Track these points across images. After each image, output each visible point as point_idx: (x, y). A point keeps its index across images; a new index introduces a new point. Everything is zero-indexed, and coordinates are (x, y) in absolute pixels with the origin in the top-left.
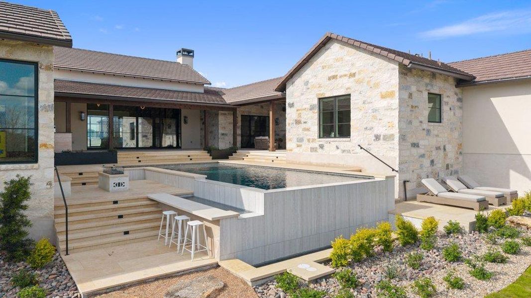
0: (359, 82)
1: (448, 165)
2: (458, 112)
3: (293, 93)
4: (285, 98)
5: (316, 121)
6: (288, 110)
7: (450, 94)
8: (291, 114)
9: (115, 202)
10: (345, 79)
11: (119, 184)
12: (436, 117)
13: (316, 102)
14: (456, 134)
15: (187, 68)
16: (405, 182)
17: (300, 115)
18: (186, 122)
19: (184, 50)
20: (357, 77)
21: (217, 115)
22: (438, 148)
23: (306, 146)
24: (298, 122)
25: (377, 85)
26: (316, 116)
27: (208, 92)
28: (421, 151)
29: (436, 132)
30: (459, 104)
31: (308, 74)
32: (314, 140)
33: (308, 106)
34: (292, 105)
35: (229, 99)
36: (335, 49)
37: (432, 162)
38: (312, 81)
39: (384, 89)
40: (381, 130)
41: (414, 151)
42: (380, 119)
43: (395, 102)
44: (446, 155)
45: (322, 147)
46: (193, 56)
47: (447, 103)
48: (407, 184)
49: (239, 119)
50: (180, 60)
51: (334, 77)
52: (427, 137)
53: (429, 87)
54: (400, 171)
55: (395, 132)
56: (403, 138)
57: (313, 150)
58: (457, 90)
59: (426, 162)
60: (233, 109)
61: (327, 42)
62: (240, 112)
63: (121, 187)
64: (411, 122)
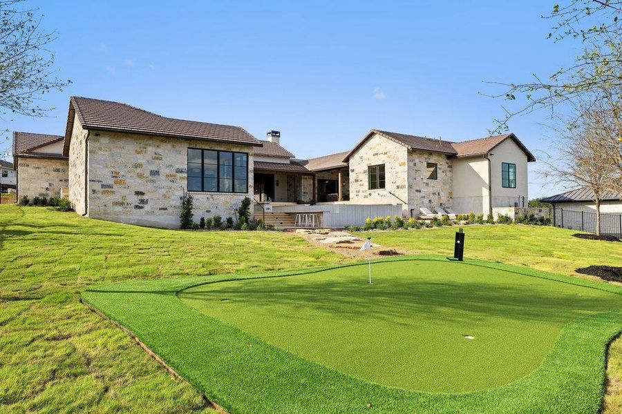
0: (389, 157)
1: (441, 204)
2: (449, 174)
3: (353, 163)
4: (348, 167)
5: (367, 180)
6: (351, 173)
7: (442, 164)
8: (352, 176)
10: (382, 156)
12: (434, 176)
13: (367, 168)
14: (447, 187)
15: (275, 145)
16: (412, 210)
17: (357, 177)
18: (277, 185)
19: (273, 132)
20: (388, 154)
21: (301, 179)
22: (434, 194)
23: (361, 194)
24: (357, 181)
25: (397, 159)
26: (367, 176)
27: (293, 163)
28: (422, 194)
29: (432, 185)
30: (449, 169)
31: (361, 152)
32: (366, 191)
33: (362, 171)
34: (353, 171)
35: (309, 167)
36: (376, 138)
37: (430, 201)
38: (365, 157)
39: (401, 161)
40: (399, 183)
41: (418, 194)
42: (399, 177)
43: (406, 168)
44: (440, 198)
45: (370, 194)
46: (279, 136)
47: (440, 169)
48: (414, 212)
49: (316, 182)
50: (270, 139)
51: (377, 154)
52: (426, 187)
53: (427, 160)
54: (409, 205)
55: (406, 183)
56: (410, 187)
57: (365, 197)
58: (448, 161)
59: (426, 201)
60: (312, 174)
61: (372, 135)
62: (318, 176)
64: (415, 179)
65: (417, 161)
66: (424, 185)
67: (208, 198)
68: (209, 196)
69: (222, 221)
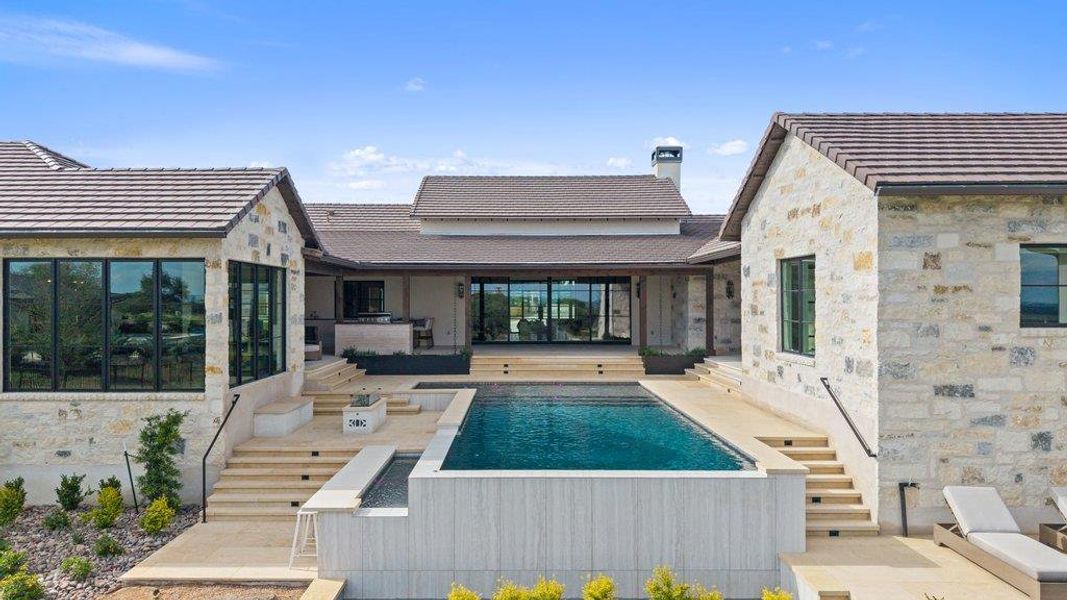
0: (825, 226)
3: (748, 246)
4: (740, 256)
6: (744, 281)
8: (746, 292)
9: (315, 454)
10: (808, 219)
11: (358, 423)
13: (773, 268)
16: (902, 487)
17: (755, 296)
19: (662, 150)
20: (824, 214)
23: (764, 365)
24: (754, 311)
26: (774, 299)
28: (978, 408)
31: (765, 204)
32: (772, 355)
33: (765, 277)
34: (747, 272)
37: (1042, 440)
38: (770, 220)
41: (953, 406)
42: (853, 322)
43: (872, 279)
45: (780, 372)
46: (680, 159)
48: (911, 491)
51: (795, 213)
52: (1015, 370)
53: (1027, 228)
54: (884, 457)
55: (874, 356)
56: (897, 372)
57: (771, 377)
59: (1013, 439)
61: (776, 140)
63: (361, 428)
64: (934, 331)
65: (947, 242)
66: (1004, 358)
67: (62, 413)
68: (66, 407)
69: (84, 487)
